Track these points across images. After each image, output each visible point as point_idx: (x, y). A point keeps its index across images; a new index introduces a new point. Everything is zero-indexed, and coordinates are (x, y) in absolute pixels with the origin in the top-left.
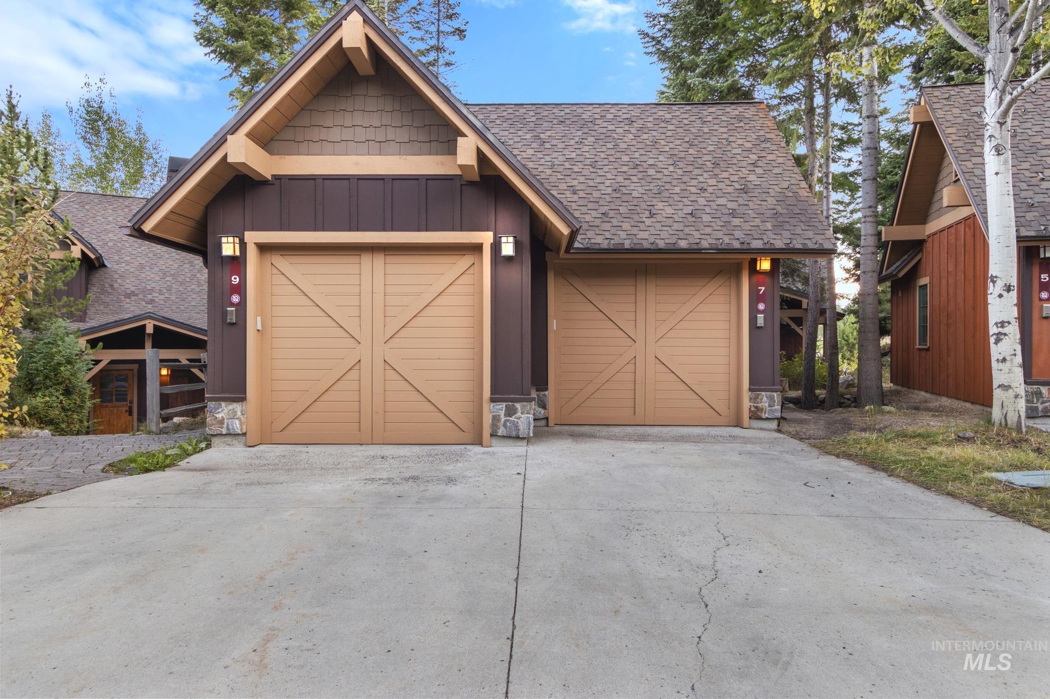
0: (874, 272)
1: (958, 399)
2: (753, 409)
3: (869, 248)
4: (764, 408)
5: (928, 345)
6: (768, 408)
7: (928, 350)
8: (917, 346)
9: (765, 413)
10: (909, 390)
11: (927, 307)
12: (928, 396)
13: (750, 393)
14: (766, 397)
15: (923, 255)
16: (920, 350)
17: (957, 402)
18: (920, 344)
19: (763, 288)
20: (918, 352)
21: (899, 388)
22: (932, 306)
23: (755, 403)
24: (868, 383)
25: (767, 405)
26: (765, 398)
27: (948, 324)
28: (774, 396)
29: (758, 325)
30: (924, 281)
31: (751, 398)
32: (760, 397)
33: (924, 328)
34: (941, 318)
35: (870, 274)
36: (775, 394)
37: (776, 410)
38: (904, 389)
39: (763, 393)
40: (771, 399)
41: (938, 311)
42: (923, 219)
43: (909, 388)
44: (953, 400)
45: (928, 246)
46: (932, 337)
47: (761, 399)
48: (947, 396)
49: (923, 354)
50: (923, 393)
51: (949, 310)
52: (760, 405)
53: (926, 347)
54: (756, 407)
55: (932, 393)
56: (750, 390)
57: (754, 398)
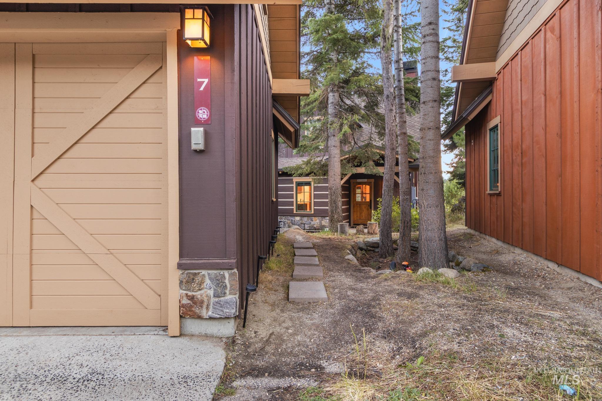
0: (435, 101)
1: (537, 255)
2: (185, 301)
3: (429, 73)
4: (205, 299)
5: (499, 190)
6: (213, 300)
7: (499, 195)
8: (488, 191)
9: (208, 308)
10: (482, 235)
11: (497, 149)
12: (500, 244)
13: (181, 272)
14: (210, 279)
15: (493, 96)
16: (491, 195)
17: (535, 258)
18: (491, 190)
19: (206, 81)
20: (489, 196)
21: (472, 232)
22: (503, 146)
23: (189, 290)
24: (429, 234)
25: (211, 293)
26: (208, 281)
27: (522, 164)
28: (223, 277)
29: (194, 147)
30: (495, 121)
31: (181, 282)
32: (198, 279)
33: (494, 172)
34: (514, 158)
35: (431, 104)
36: (227, 274)
37: (227, 302)
38: (477, 233)
39: (204, 272)
40: (219, 283)
41: (510, 150)
42: (493, 58)
43: (481, 233)
44: (530, 254)
45: (499, 84)
46: (503, 181)
47: (201, 283)
48: (522, 249)
49: (494, 199)
50: (494, 240)
51: (524, 146)
52: (198, 294)
53: (498, 192)
54: (192, 298)
55: (504, 242)
56: (180, 266)
57: (187, 282)
